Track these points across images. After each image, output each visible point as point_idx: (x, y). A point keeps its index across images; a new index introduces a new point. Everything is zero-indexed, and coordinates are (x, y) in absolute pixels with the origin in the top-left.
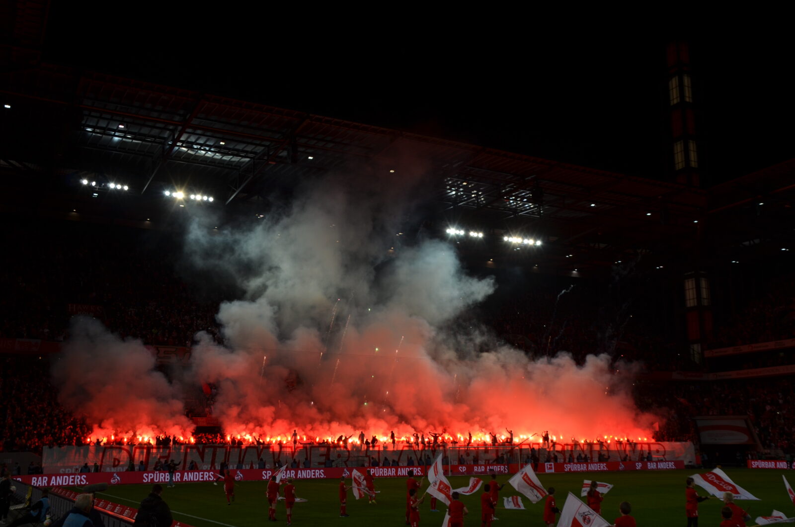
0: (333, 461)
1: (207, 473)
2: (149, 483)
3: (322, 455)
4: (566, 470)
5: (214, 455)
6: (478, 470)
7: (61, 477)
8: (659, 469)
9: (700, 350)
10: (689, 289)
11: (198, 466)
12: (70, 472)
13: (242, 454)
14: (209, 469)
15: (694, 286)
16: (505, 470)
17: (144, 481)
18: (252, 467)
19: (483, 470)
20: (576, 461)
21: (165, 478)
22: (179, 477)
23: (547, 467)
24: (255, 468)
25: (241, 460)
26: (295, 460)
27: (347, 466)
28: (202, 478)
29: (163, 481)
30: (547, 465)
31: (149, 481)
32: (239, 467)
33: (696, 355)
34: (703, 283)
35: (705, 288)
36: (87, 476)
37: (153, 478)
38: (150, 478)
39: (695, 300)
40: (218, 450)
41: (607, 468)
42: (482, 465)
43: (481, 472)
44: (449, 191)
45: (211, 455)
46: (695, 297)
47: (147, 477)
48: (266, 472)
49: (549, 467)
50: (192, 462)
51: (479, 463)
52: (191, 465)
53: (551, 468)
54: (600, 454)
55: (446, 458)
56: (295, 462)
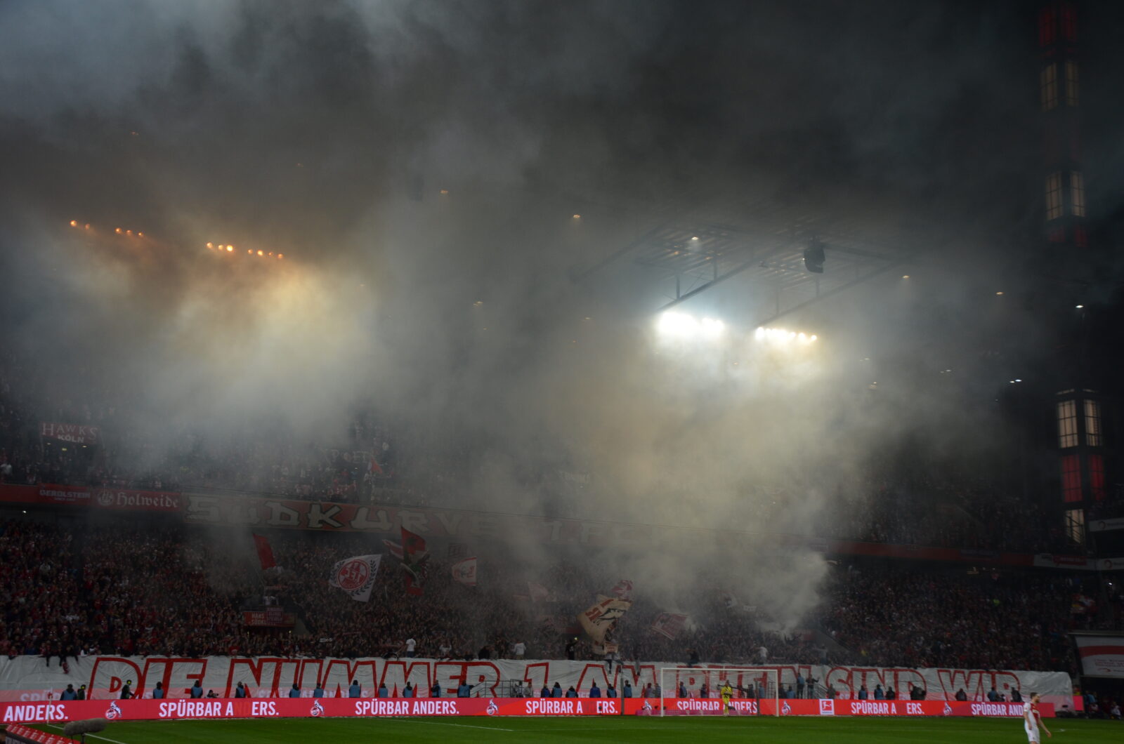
0: (471, 687)
1: (266, 703)
2: (169, 718)
3: (453, 678)
4: (854, 712)
5: (277, 674)
6: (708, 707)
7: (23, 707)
8: (1012, 716)
9: (1082, 519)
10: (1065, 419)
11: (251, 693)
12: (38, 700)
13: (324, 673)
14: (268, 696)
15: (1074, 414)
16: (752, 708)
17: (161, 715)
18: (338, 695)
19: (717, 708)
20: (871, 697)
21: (195, 711)
22: (218, 710)
23: (823, 707)
24: (343, 696)
25: (321, 683)
26: (409, 683)
27: (495, 696)
28: (256, 711)
29: (193, 715)
30: (823, 702)
31: (169, 715)
32: (318, 694)
33: (1075, 529)
34: (1090, 410)
35: (1093, 417)
36: (65, 706)
37: (176, 711)
38: (170, 710)
39: (1076, 436)
40: (284, 664)
41: (923, 710)
42: (716, 700)
43: (714, 712)
44: (669, 250)
45: (273, 675)
46: (1075, 431)
47: (167, 708)
48: (361, 704)
49: (825, 705)
50: (240, 685)
51: (710, 697)
52: (237, 690)
53: (829, 708)
54: (911, 688)
55: (657, 686)
56: (409, 687)
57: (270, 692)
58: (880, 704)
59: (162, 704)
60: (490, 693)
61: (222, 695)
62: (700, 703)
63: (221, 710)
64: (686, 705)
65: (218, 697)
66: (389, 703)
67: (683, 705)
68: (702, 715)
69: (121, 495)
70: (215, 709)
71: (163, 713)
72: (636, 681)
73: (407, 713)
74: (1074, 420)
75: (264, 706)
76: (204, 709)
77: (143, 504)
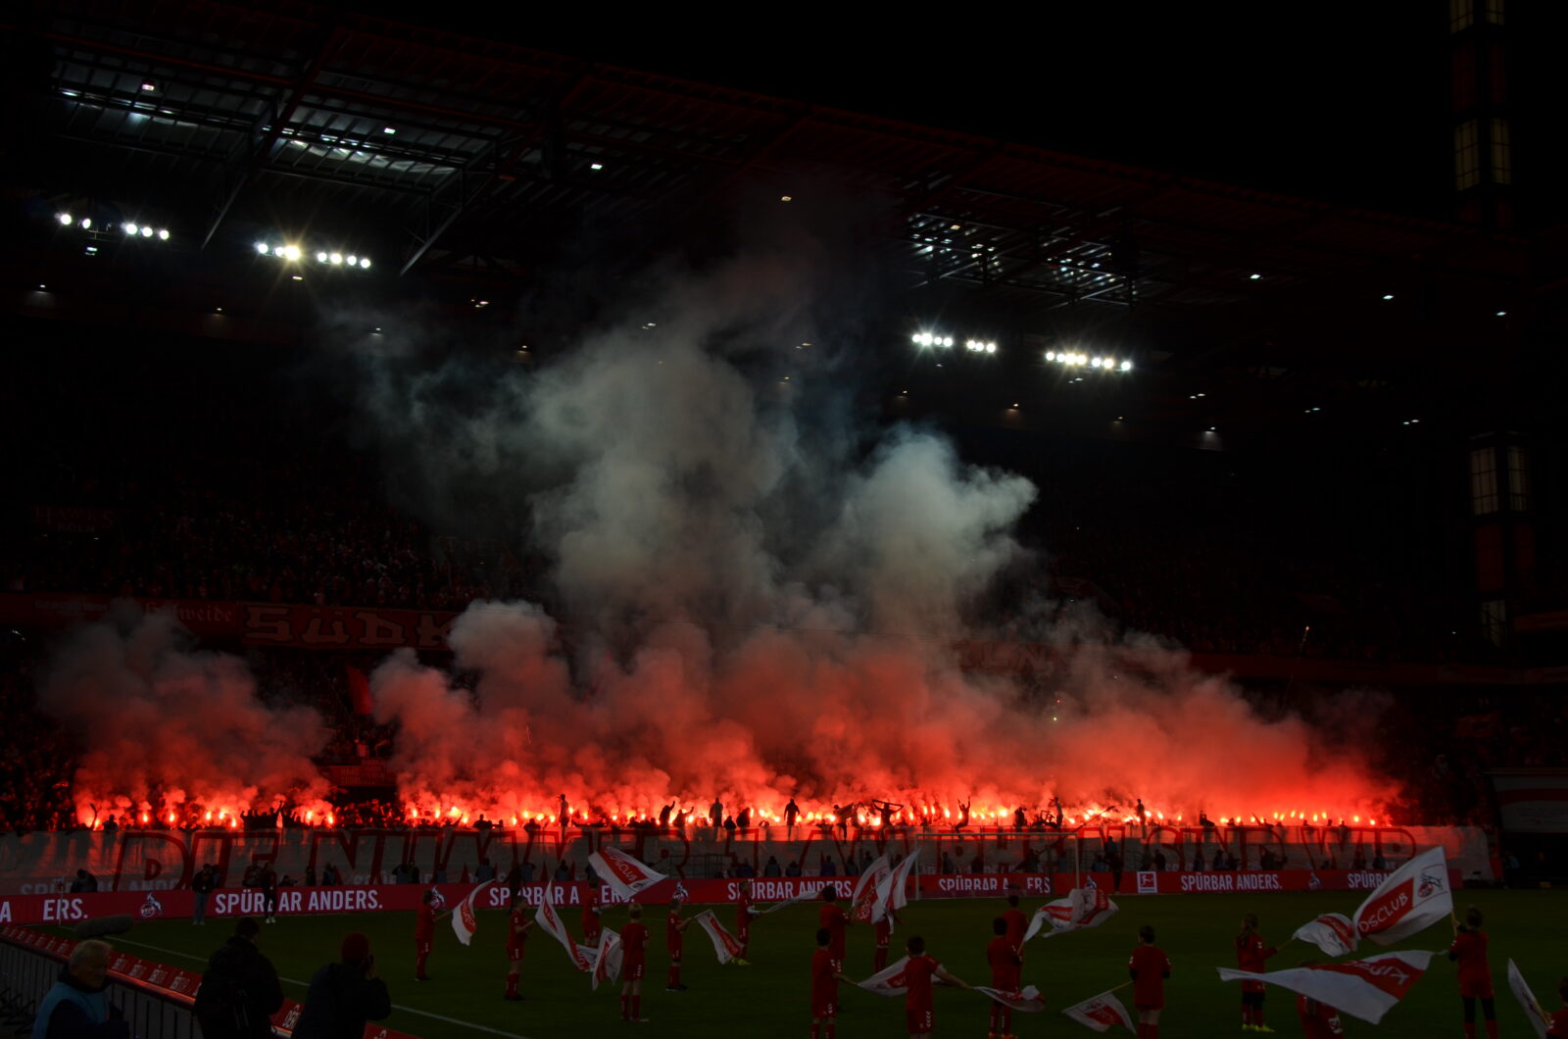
1: (364, 893)
2: (230, 915)
4: (1185, 889)
5: (379, 851)
6: (982, 886)
9: (1503, 614)
10: (1480, 473)
11: (343, 877)
12: (45, 892)
13: (444, 849)
14: (367, 883)
15: (1493, 466)
16: (1044, 887)
17: (218, 911)
19: (994, 887)
20: (1208, 867)
22: (298, 902)
23: (1142, 882)
25: (441, 862)
26: (563, 862)
27: (683, 877)
28: (351, 904)
30: (1141, 875)
31: (230, 911)
32: (436, 879)
33: (1493, 628)
34: (1516, 459)
35: (1520, 470)
37: (239, 904)
38: (231, 903)
39: (1495, 498)
40: (388, 839)
41: (1280, 884)
42: (993, 876)
43: (990, 892)
44: (920, 245)
45: (372, 853)
46: (1495, 491)
47: (225, 902)
48: (497, 891)
49: (1145, 880)
50: (328, 867)
51: (985, 871)
52: (325, 874)
53: (1151, 884)
54: (1264, 853)
56: (563, 866)
57: (369, 876)
58: (1221, 877)
59: (219, 896)
60: (676, 872)
62: (970, 880)
63: (301, 903)
64: (951, 883)
66: (536, 889)
67: (947, 884)
68: (974, 897)
70: (293, 901)
71: (221, 908)
72: (880, 852)
73: (562, 902)
74: (1494, 475)
75: (361, 896)
77: (182, 618)
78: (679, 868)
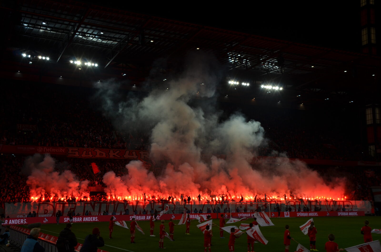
3: (160, 207)
4: (298, 216)
6: (247, 215)
7: (14, 220)
8: (350, 216)
9: (374, 149)
10: (368, 114)
11: (91, 214)
12: (18, 218)
15: (372, 113)
17: (64, 221)
18: (121, 214)
19: (249, 215)
20: (302, 211)
23: (286, 214)
25: (115, 210)
26: (145, 210)
27: (174, 213)
28: (92, 220)
29: (74, 221)
30: (285, 213)
32: (114, 214)
33: (372, 152)
34: (377, 111)
35: (378, 113)
40: (102, 204)
41: (318, 214)
43: (249, 217)
44: (230, 60)
45: (99, 208)
46: (372, 119)
50: (88, 211)
51: (248, 212)
53: (288, 215)
54: (315, 207)
55: (229, 209)
57: (98, 214)
60: (172, 212)
61: (82, 215)
63: (82, 220)
65: (80, 215)
68: (246, 218)
69: (45, 148)
70: (80, 219)
72: (222, 207)
74: (372, 115)
75: (94, 218)
76: (77, 219)
77: (53, 151)
78: (173, 211)
